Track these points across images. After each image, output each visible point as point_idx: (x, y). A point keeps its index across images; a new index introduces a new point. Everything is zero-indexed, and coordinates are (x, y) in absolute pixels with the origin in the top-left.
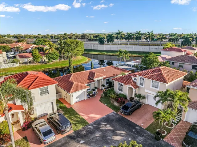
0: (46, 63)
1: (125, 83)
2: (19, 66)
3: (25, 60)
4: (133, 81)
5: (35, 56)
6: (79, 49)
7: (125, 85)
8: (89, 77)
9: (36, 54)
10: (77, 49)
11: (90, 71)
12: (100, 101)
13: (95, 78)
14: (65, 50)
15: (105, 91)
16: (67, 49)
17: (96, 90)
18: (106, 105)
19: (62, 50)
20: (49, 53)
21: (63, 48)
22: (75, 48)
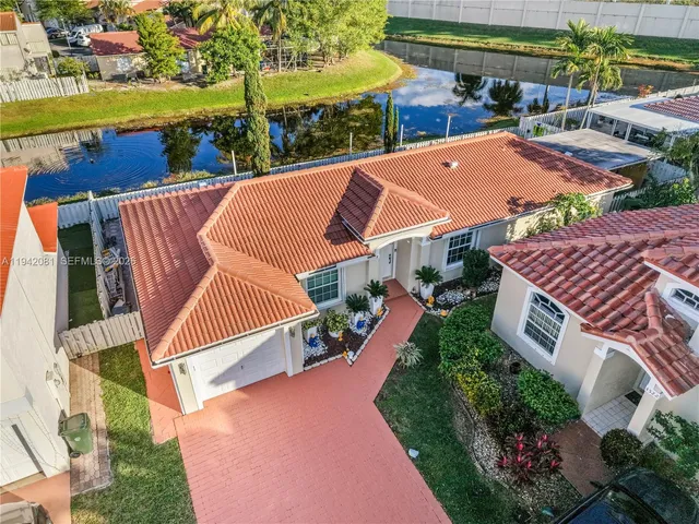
0: (203, 85)
1: (585, 315)
2: (87, 91)
3: (121, 64)
4: (661, 307)
5: (151, 45)
6: (359, 17)
7: (586, 328)
8: (337, 215)
9: (152, 40)
10: (348, 17)
11: (356, 172)
12: (381, 400)
13: (369, 230)
14: (290, 21)
15: (436, 306)
16: (302, 14)
17: (376, 305)
18: (414, 453)
19: (276, 17)
20: (212, 35)
21: (284, 11)
22: (336, 13)
